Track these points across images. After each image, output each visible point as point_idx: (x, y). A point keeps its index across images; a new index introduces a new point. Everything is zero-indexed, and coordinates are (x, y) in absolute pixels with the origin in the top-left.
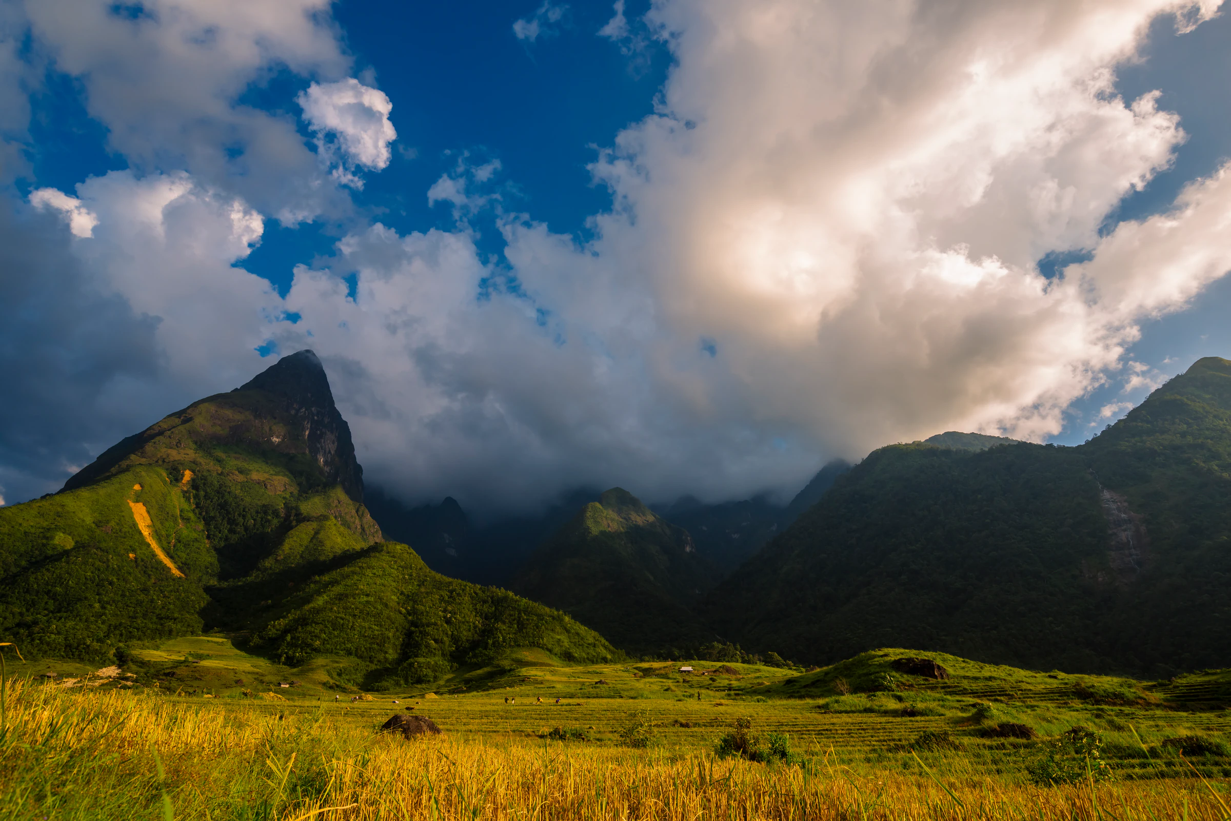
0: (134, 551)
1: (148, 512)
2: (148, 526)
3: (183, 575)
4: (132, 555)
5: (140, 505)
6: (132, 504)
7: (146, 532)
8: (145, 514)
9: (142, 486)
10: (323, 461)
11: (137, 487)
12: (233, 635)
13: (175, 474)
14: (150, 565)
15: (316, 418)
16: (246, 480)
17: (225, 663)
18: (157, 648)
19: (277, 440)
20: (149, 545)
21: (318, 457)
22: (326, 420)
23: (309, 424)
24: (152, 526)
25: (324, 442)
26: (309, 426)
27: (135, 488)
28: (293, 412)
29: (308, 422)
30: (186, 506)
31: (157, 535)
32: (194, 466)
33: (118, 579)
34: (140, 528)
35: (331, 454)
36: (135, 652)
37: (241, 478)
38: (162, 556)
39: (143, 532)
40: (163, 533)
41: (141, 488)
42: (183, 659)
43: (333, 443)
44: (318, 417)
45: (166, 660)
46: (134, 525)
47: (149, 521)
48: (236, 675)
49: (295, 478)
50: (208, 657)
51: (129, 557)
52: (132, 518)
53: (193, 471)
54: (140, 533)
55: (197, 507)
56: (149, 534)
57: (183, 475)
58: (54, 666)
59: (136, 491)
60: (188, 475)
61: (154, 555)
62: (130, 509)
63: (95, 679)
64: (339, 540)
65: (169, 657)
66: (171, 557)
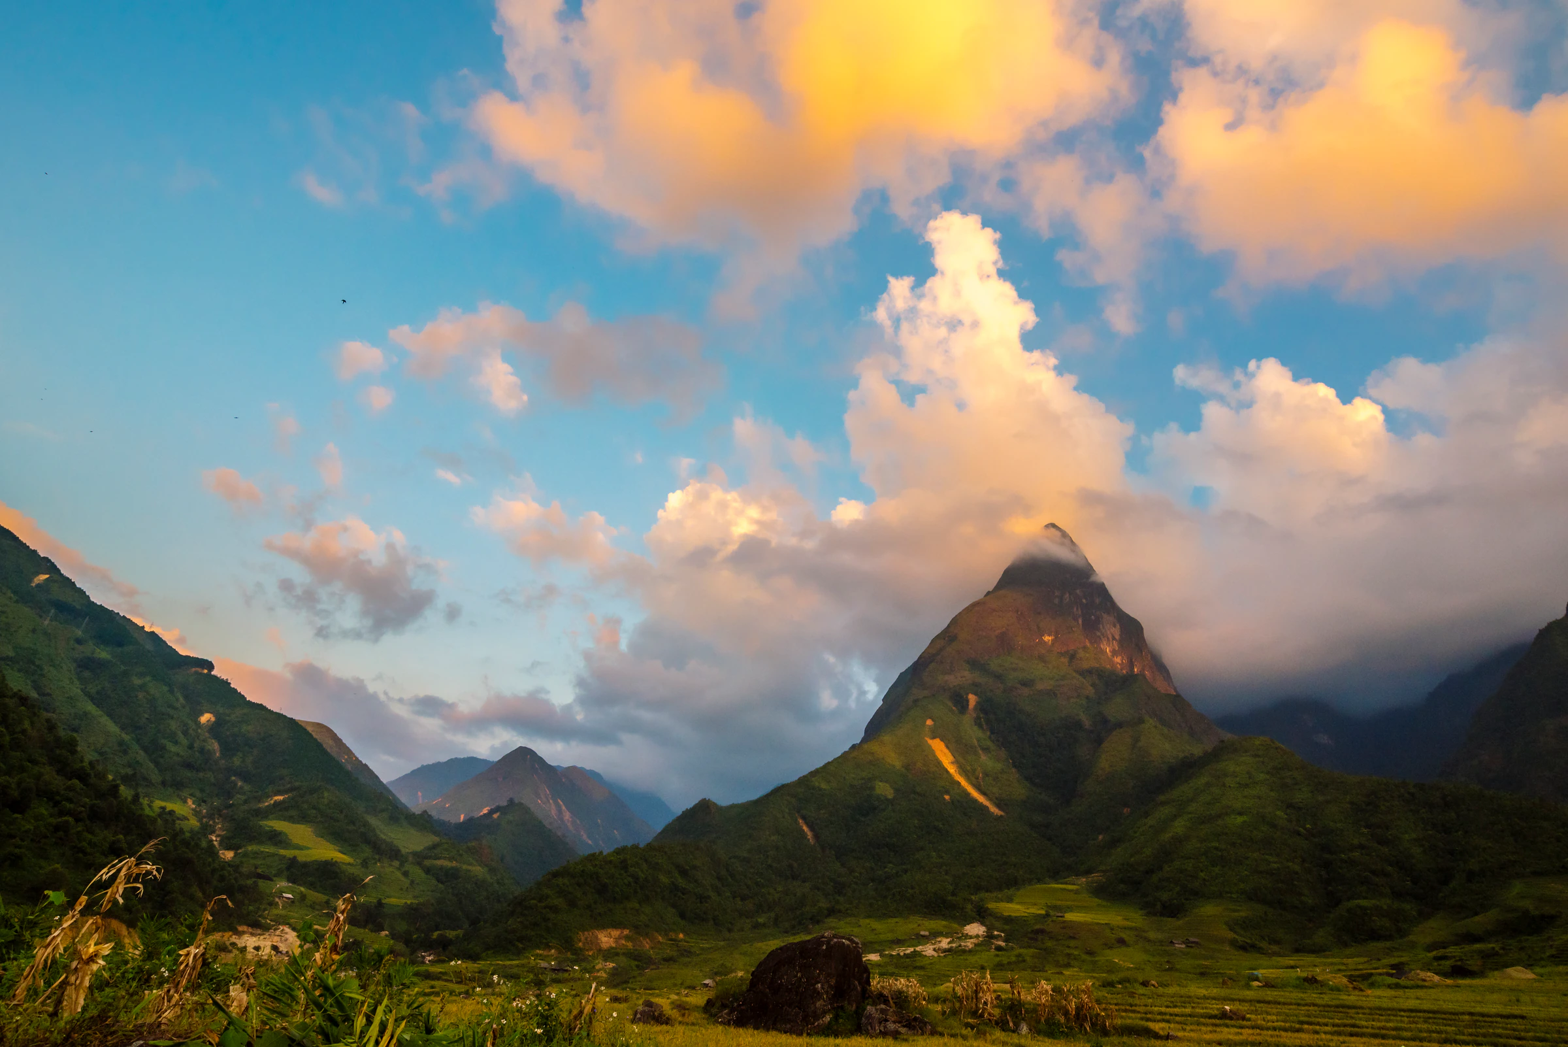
0: (947, 792)
1: (947, 747)
2: (952, 763)
3: (1002, 813)
4: (947, 797)
5: (937, 741)
6: (930, 742)
7: (952, 770)
8: (946, 751)
9: (933, 720)
10: (1110, 651)
11: (929, 722)
12: (1084, 880)
13: (960, 702)
14: (965, 804)
15: (1084, 601)
16: (1031, 693)
17: (1092, 916)
18: (1010, 900)
19: (1050, 638)
20: (959, 783)
21: (1102, 646)
22: (1097, 601)
23: (1079, 609)
24: (956, 762)
25: (1103, 628)
26: (1080, 612)
27: (927, 723)
28: (1056, 601)
29: (1077, 609)
30: (980, 734)
31: (964, 772)
32: (975, 688)
33: (943, 825)
34: (945, 766)
35: (1116, 640)
36: (991, 906)
37: (1026, 691)
38: (975, 794)
39: (948, 769)
40: (969, 768)
41: (933, 723)
42: (1043, 912)
43: (1115, 626)
44: (1086, 599)
45: (1026, 915)
46: (939, 764)
47: (951, 758)
48: (1113, 932)
49: (1085, 678)
50: (1070, 909)
51: (944, 799)
52: (935, 756)
53: (975, 694)
54: (947, 772)
55: (992, 733)
56: (956, 771)
57: (968, 701)
58: (923, 924)
59: (930, 726)
60: (972, 699)
61: (968, 794)
62: (930, 747)
63: (966, 939)
64: (1167, 746)
65: (1028, 911)
66: (984, 794)
